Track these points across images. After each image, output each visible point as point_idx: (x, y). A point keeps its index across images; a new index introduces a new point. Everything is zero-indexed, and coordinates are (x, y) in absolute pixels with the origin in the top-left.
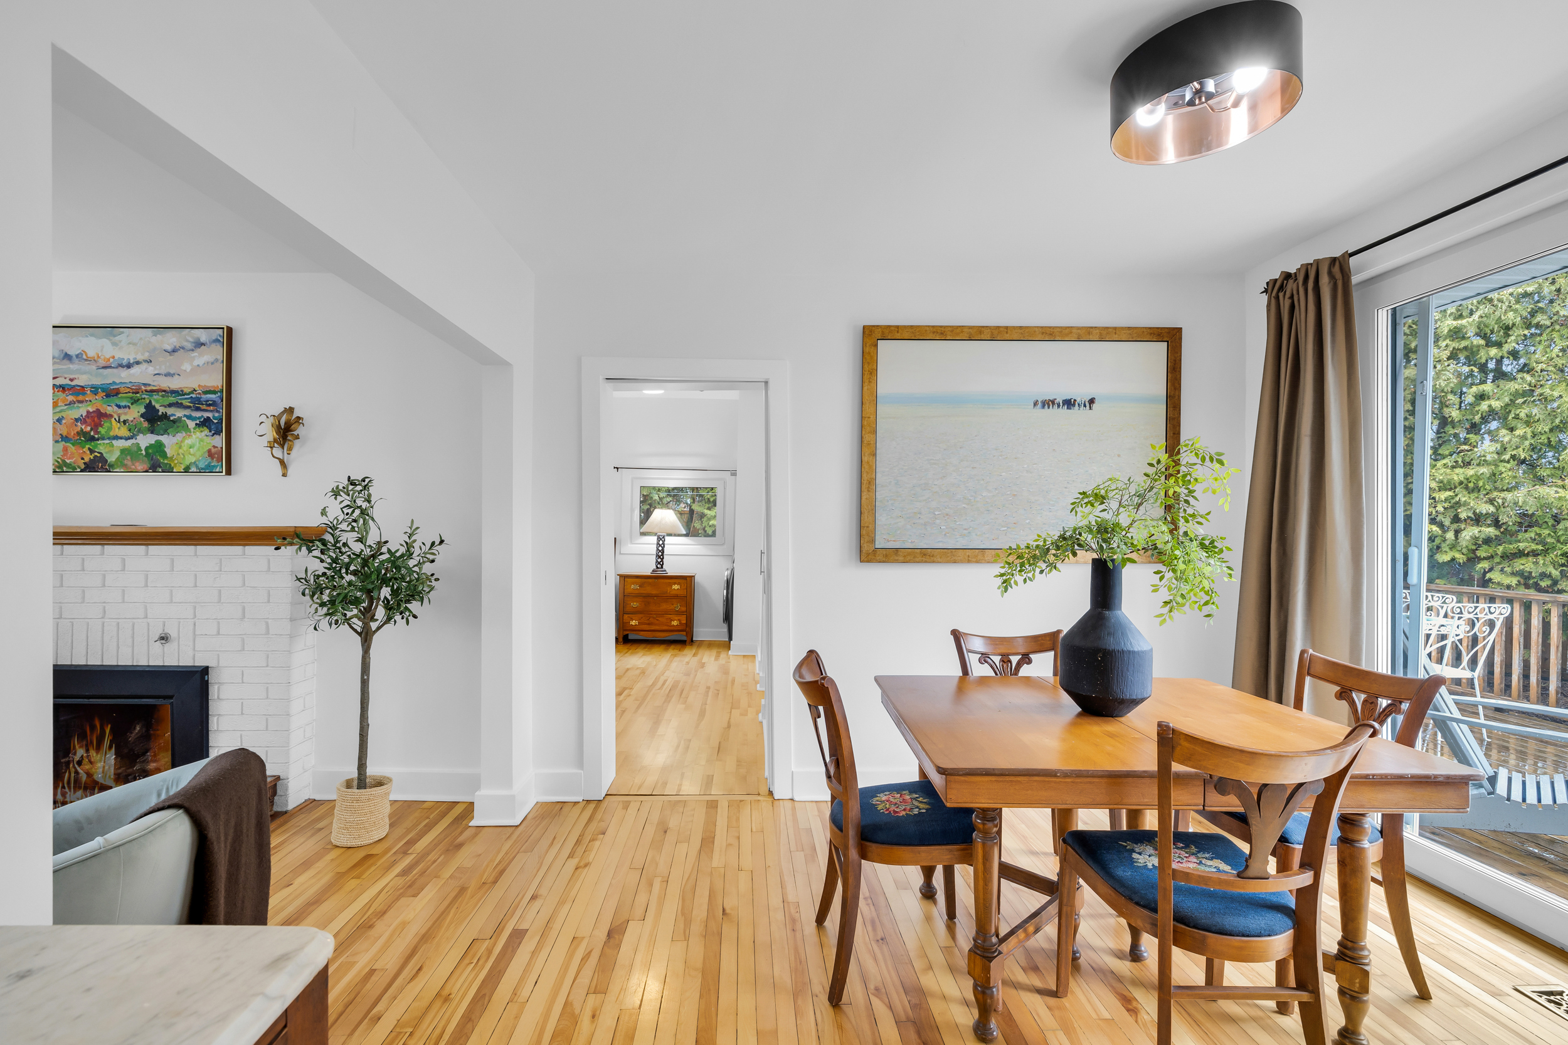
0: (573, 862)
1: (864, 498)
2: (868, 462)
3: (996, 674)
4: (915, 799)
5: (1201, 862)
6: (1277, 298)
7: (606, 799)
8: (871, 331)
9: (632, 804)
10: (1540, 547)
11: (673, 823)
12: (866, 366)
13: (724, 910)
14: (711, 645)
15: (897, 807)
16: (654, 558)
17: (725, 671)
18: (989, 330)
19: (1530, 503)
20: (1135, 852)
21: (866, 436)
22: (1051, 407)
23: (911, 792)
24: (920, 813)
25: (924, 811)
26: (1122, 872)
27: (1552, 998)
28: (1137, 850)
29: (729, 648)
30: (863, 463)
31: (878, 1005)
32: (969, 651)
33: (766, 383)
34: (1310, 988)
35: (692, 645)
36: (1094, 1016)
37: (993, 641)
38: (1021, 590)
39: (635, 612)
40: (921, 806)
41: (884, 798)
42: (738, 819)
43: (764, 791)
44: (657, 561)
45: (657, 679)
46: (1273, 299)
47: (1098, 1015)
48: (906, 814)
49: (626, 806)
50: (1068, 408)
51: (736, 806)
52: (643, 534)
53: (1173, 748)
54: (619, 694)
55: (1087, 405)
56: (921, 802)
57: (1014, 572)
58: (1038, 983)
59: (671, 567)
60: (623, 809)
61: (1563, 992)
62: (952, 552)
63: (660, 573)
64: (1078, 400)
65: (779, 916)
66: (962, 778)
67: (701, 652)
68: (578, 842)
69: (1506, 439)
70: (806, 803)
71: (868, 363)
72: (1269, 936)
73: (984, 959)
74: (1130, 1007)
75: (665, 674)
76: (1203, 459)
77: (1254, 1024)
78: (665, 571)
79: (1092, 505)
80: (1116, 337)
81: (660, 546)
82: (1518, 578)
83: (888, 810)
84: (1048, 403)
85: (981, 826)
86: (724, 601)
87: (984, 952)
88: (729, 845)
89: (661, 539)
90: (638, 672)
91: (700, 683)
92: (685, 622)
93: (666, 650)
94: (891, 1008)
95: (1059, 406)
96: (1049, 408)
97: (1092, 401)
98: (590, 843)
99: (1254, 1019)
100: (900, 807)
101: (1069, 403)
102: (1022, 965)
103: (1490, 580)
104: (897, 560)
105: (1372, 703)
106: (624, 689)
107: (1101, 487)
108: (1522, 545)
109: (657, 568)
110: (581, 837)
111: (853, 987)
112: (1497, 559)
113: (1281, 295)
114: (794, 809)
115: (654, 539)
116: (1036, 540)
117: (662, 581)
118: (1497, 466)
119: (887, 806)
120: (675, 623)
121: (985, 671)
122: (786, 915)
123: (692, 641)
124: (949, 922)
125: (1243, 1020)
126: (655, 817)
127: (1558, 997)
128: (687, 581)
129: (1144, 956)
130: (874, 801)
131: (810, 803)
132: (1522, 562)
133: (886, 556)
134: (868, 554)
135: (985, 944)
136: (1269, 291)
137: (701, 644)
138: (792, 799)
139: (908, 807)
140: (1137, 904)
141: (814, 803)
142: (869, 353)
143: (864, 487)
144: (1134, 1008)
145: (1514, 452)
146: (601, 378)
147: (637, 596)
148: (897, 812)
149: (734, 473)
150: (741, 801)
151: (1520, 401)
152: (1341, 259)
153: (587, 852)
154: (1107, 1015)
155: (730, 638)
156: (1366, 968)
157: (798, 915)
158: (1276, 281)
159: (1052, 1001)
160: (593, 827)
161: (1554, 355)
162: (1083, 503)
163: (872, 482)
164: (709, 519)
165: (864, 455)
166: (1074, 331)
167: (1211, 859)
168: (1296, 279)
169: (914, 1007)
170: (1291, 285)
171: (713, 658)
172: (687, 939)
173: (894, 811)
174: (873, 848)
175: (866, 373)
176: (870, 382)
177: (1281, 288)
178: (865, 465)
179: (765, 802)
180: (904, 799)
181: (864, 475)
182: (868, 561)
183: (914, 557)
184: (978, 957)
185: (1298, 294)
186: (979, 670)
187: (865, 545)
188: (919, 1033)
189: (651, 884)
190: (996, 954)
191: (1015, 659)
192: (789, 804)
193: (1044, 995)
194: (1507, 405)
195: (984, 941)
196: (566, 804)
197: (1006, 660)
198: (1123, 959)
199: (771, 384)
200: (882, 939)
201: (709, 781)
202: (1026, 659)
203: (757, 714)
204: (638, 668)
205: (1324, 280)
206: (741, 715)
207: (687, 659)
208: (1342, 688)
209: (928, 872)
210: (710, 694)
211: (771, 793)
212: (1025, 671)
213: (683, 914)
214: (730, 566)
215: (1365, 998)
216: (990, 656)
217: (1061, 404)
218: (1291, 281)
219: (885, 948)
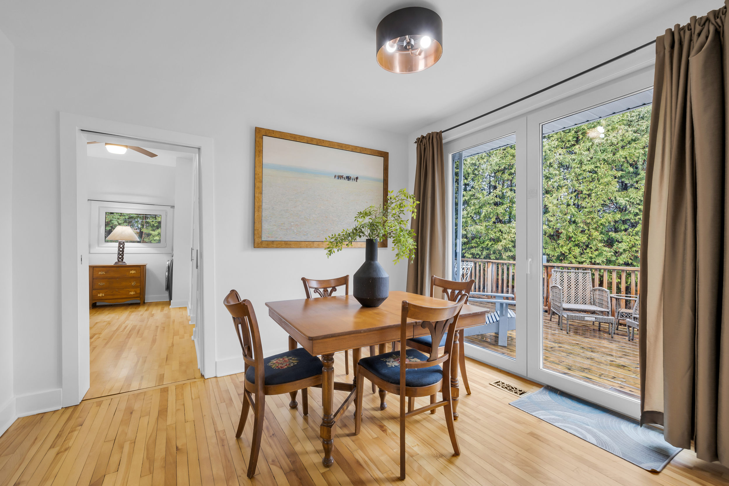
0: (54, 451)
1: (256, 215)
2: (258, 197)
3: (321, 296)
4: (291, 359)
5: (410, 360)
6: (420, 145)
7: (82, 403)
8: (260, 131)
9: (104, 401)
10: (477, 245)
11: (137, 406)
12: (257, 148)
13: (177, 448)
14: (157, 304)
15: (282, 365)
16: (116, 256)
17: (168, 317)
18: (316, 140)
19: (475, 231)
20: (387, 362)
21: (257, 183)
22: (341, 179)
23: (288, 356)
24: (294, 365)
25: (296, 364)
26: (384, 371)
27: (498, 384)
28: (388, 361)
29: (170, 304)
30: (255, 197)
31: (274, 469)
32: (310, 287)
33: (199, 149)
34: (447, 399)
35: (144, 305)
36: (371, 438)
37: (320, 282)
38: (337, 254)
39: (101, 289)
40: (294, 362)
41: (275, 362)
42: (182, 394)
43: (198, 375)
44: (118, 257)
45: (120, 326)
46: (419, 145)
47: (372, 437)
48: (287, 367)
49: (99, 404)
50: (348, 180)
51: (180, 388)
52: (106, 241)
53: (408, 311)
54: (91, 338)
55: (355, 179)
56: (294, 360)
57: (333, 246)
58: (347, 432)
59: (129, 260)
60: (97, 406)
61: (500, 381)
62: (299, 243)
63: (120, 264)
64: (352, 177)
65: (214, 440)
66: (320, 341)
67: (151, 309)
68: (59, 436)
69: (469, 210)
70: (224, 377)
71: (258, 146)
72: (436, 382)
73: (328, 427)
74: (383, 429)
75: (126, 323)
76: (407, 197)
77: (425, 421)
78: (125, 263)
79: (364, 217)
80: (366, 152)
81: (121, 248)
82: (471, 255)
83: (278, 367)
84: (340, 177)
85: (326, 364)
86: (166, 278)
87: (328, 424)
88: (177, 410)
89: (121, 244)
90: (105, 323)
91: (151, 325)
92: (139, 292)
93: (126, 309)
94: (281, 468)
95: (344, 179)
96: (340, 179)
97: (357, 178)
98: (70, 434)
99: (424, 419)
100: (284, 364)
101: (348, 178)
102: (340, 426)
103: (465, 256)
104: (273, 247)
105: (453, 293)
106: (95, 335)
107: (367, 210)
108: (473, 244)
109: (119, 261)
110: (61, 433)
111: (261, 465)
112: (467, 249)
113: (421, 144)
114: (217, 381)
115: (117, 244)
116: (342, 232)
117: (123, 268)
118: (467, 219)
119: (277, 365)
120: (132, 293)
121: (317, 296)
122: (218, 439)
123: (144, 303)
124: (305, 416)
125: (421, 421)
126: (123, 406)
127: (499, 383)
128: (141, 269)
129: (385, 407)
130: (270, 364)
131: (227, 377)
132: (473, 250)
133: (268, 244)
134: (258, 244)
135: (328, 420)
136: (418, 142)
137: (150, 304)
138: (216, 377)
139: (288, 364)
140: (391, 383)
141: (229, 376)
142: (259, 141)
143: (256, 209)
144: (385, 429)
145: (471, 214)
146: (77, 129)
147: (103, 278)
148: (283, 367)
149: (173, 207)
150: (184, 384)
151: (472, 198)
152: (439, 133)
153: (67, 441)
154: (375, 436)
155: (171, 298)
156: (458, 388)
157: (225, 437)
158: (419, 138)
159: (354, 438)
160: (72, 423)
161: (479, 184)
162: (360, 216)
163: (260, 207)
164: (154, 236)
165: (256, 193)
166: (350, 147)
167: (413, 358)
168: (426, 139)
169: (293, 463)
170: (424, 141)
171: (159, 311)
172: (151, 472)
173: (281, 367)
174: (272, 387)
175: (257, 151)
176: (259, 156)
177: (421, 141)
178: (256, 198)
179: (199, 382)
180: (285, 360)
181: (256, 203)
182: (258, 247)
183: (282, 245)
184: (325, 427)
185: (427, 144)
186: (314, 295)
187: (257, 239)
188: (297, 475)
189: (122, 447)
190: (333, 423)
191: (329, 290)
192: (214, 380)
193: (350, 436)
194: (469, 199)
195: (328, 419)
196: (46, 414)
197: (325, 290)
198: (378, 411)
199: (202, 150)
200: (273, 435)
201: (161, 377)
202: (334, 289)
203: (191, 336)
204: (104, 321)
205: (435, 140)
206: (180, 338)
207: (141, 313)
208: (444, 288)
209: (294, 395)
210: (159, 330)
211: (203, 376)
212: (334, 294)
213: (148, 458)
214: (170, 259)
215: (457, 399)
216: (319, 289)
217: (345, 178)
218: (424, 139)
219: (275, 439)
